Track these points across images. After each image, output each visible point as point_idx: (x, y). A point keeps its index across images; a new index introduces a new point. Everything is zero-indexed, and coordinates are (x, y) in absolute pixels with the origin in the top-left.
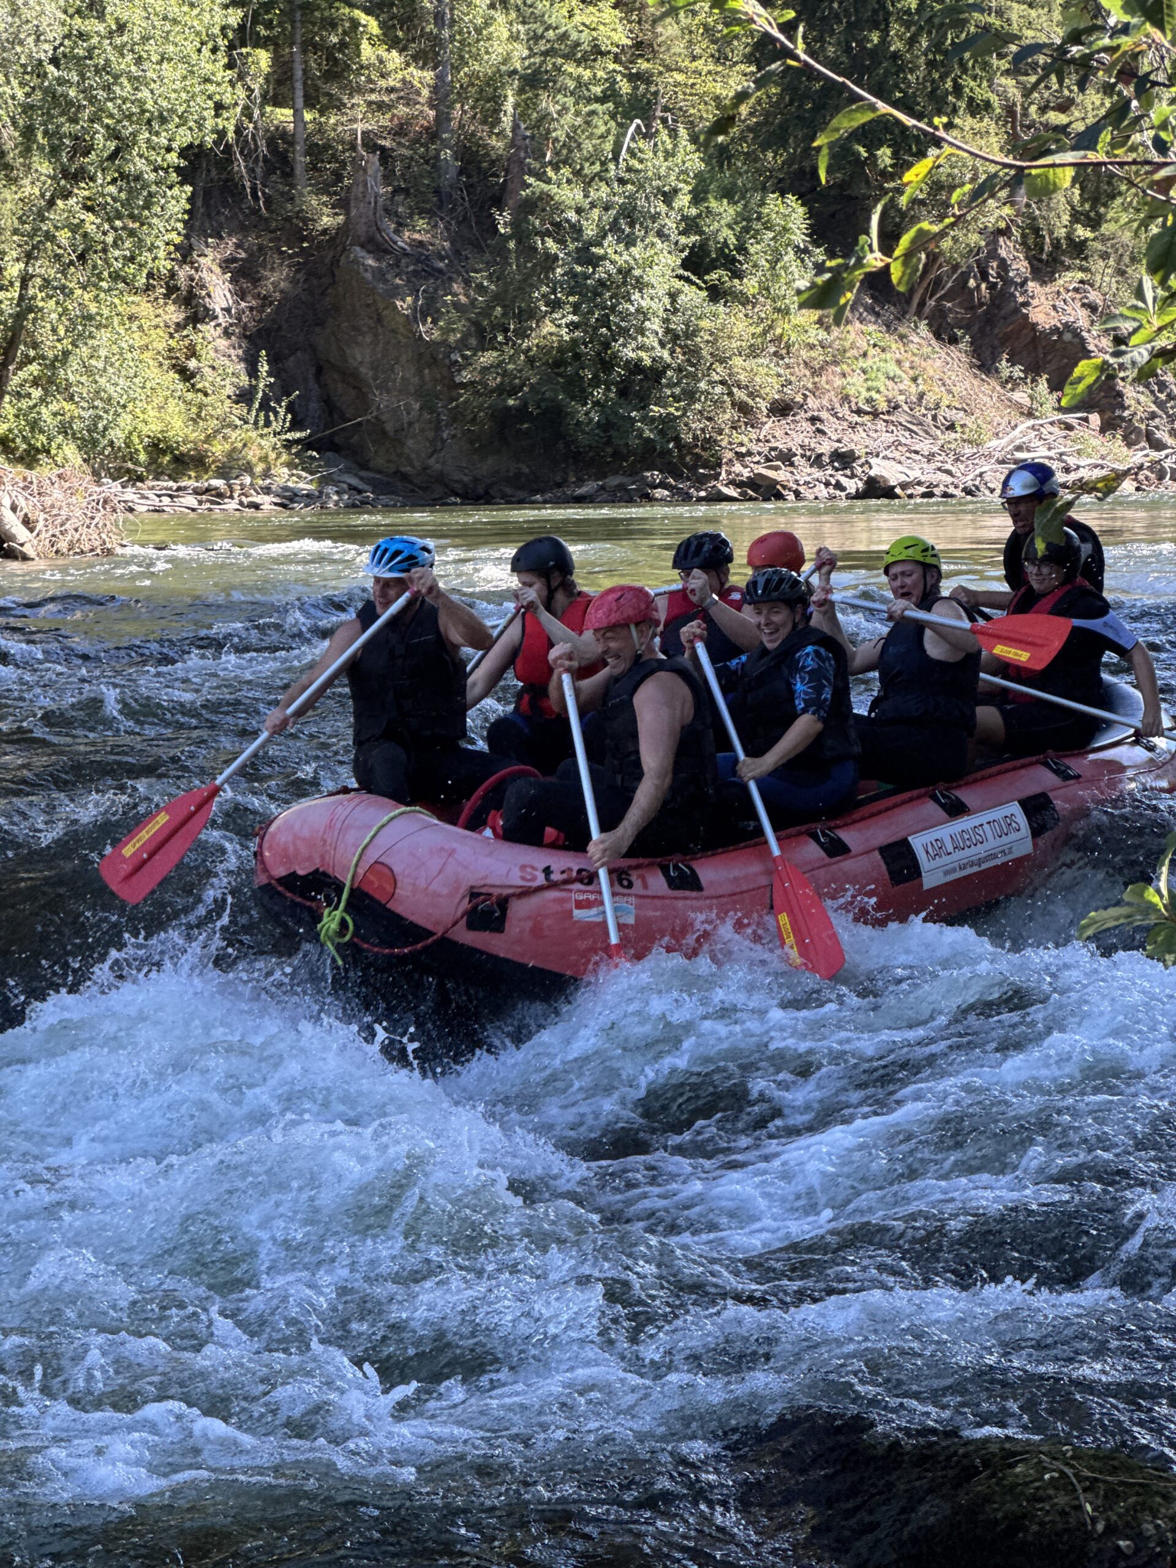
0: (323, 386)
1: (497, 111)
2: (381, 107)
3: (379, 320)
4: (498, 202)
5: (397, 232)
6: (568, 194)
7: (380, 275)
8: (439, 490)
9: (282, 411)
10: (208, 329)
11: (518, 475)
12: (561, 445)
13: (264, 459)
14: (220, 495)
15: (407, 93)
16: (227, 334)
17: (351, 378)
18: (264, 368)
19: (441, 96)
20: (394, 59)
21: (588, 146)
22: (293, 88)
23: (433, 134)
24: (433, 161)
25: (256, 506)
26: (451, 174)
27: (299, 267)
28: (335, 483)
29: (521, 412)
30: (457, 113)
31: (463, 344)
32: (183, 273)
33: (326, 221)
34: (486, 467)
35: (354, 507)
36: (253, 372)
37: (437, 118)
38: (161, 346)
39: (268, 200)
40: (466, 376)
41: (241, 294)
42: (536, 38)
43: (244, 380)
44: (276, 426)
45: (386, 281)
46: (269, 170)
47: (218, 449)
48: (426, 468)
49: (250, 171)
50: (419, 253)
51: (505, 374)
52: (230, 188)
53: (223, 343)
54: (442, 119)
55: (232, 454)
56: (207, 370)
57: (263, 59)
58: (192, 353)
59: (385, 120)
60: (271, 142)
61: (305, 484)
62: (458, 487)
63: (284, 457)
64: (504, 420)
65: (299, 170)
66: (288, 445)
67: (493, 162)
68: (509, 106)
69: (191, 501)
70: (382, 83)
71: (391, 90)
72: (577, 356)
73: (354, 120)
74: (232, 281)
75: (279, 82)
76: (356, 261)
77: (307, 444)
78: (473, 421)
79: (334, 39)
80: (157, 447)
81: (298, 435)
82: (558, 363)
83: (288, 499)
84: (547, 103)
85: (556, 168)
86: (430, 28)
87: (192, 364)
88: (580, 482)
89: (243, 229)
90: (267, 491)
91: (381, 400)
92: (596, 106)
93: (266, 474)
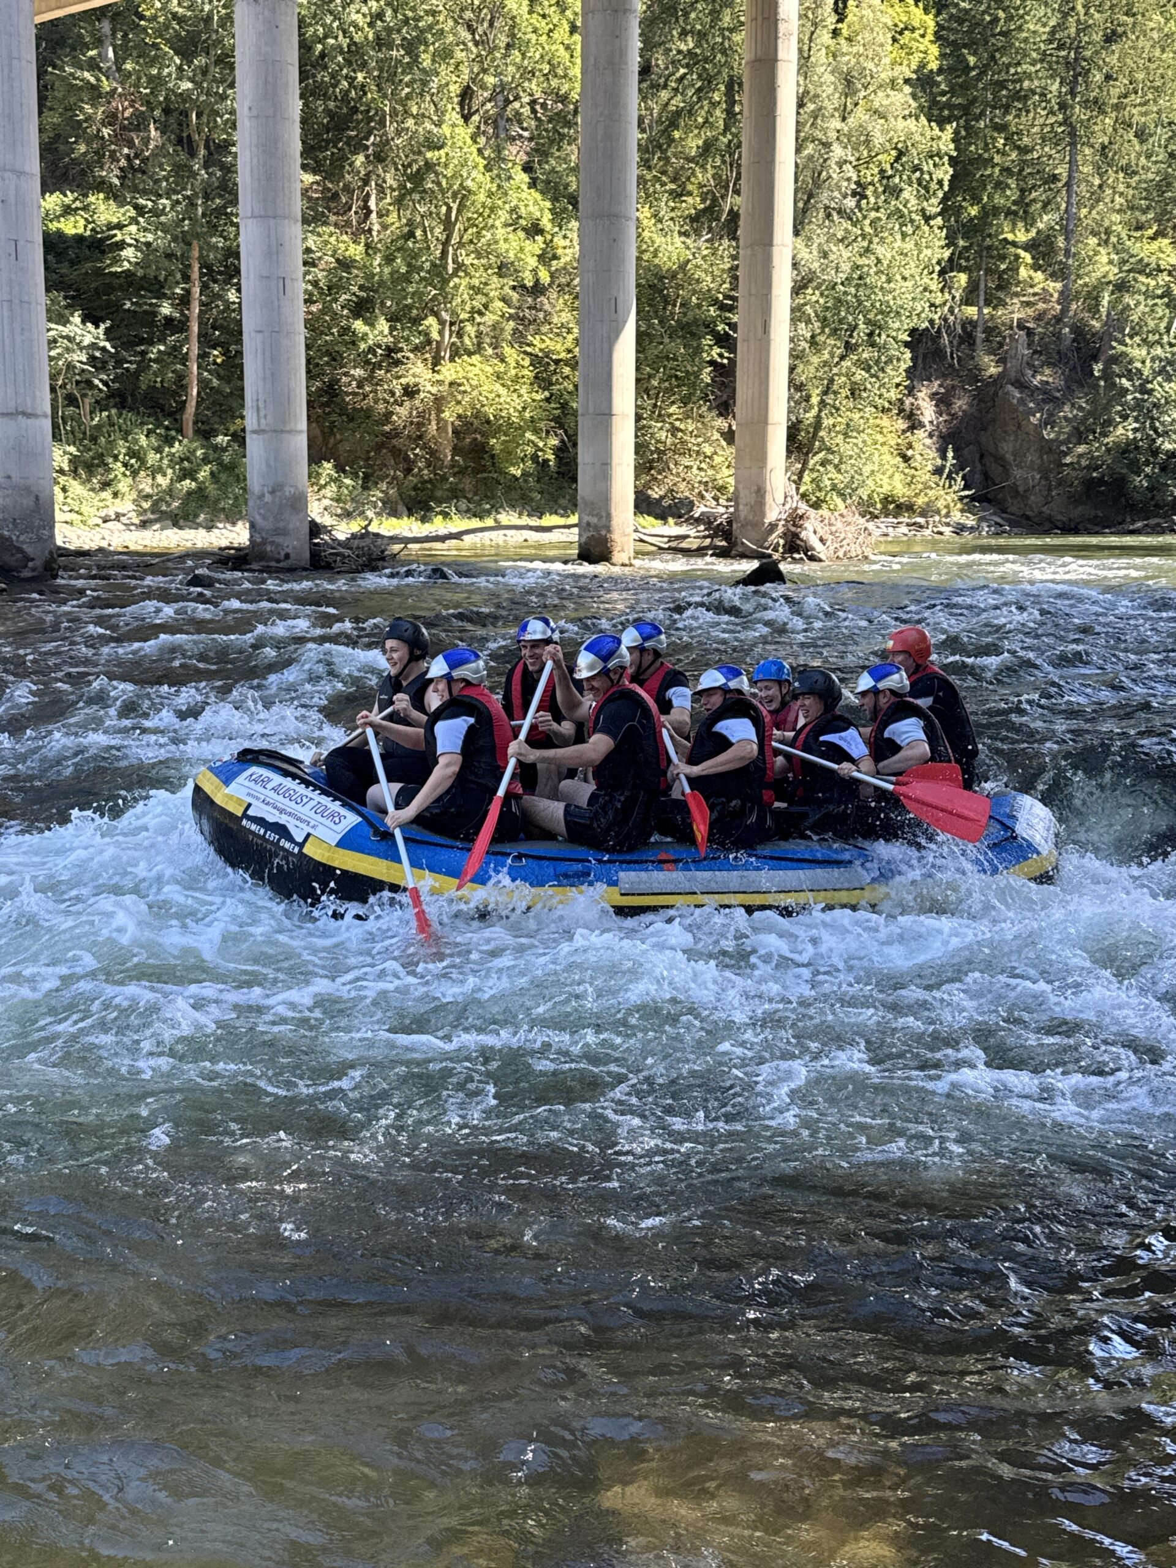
0: (984, 465)
1: (1098, 305)
2: (1028, 304)
3: (1019, 426)
4: (1095, 358)
5: (1033, 376)
6: (1137, 353)
7: (1022, 401)
8: (1047, 525)
9: (959, 479)
10: (920, 434)
11: (1096, 517)
12: (1123, 500)
13: (947, 507)
14: (921, 527)
15: (1045, 295)
16: (931, 436)
17: (1001, 460)
18: (950, 454)
19: (1065, 297)
20: (1039, 276)
21: (1152, 324)
22: (978, 296)
23: (1058, 319)
24: (1058, 335)
25: (941, 533)
26: (1068, 342)
27: (975, 397)
28: (987, 520)
29: (1100, 481)
30: (1074, 306)
31: (1067, 441)
32: (908, 401)
33: (993, 370)
34: (1077, 512)
35: (997, 534)
36: (944, 457)
37: (1062, 310)
38: (893, 443)
39: (959, 359)
40: (1068, 460)
41: (940, 413)
42: (1124, 262)
43: (939, 462)
44: (956, 488)
45: (1025, 405)
46: (962, 340)
47: (921, 501)
48: (1041, 513)
49: (951, 342)
50: (1045, 387)
51: (1092, 458)
52: (938, 353)
53: (928, 441)
54: (1065, 311)
55: (928, 504)
56: (918, 457)
57: (963, 278)
58: (910, 446)
59: (1030, 311)
60: (963, 327)
61: (970, 521)
62: (1060, 525)
63: (959, 506)
64: (1090, 485)
65: (978, 341)
66: (961, 499)
67: (1094, 335)
68: (1105, 302)
69: (904, 529)
70: (1031, 291)
71: (1035, 294)
72: (1137, 448)
73: (1013, 312)
74: (936, 406)
75: (971, 292)
76: (1008, 393)
77: (973, 498)
78: (1071, 486)
79: (1003, 267)
80: (887, 500)
81: (967, 493)
82: (1124, 452)
83: (960, 529)
84: (1128, 299)
85: (1131, 337)
86: (1061, 258)
87: (910, 453)
88: (1133, 522)
89: (944, 376)
90: (948, 525)
91: (1017, 473)
92: (1157, 301)
93: (947, 515)
